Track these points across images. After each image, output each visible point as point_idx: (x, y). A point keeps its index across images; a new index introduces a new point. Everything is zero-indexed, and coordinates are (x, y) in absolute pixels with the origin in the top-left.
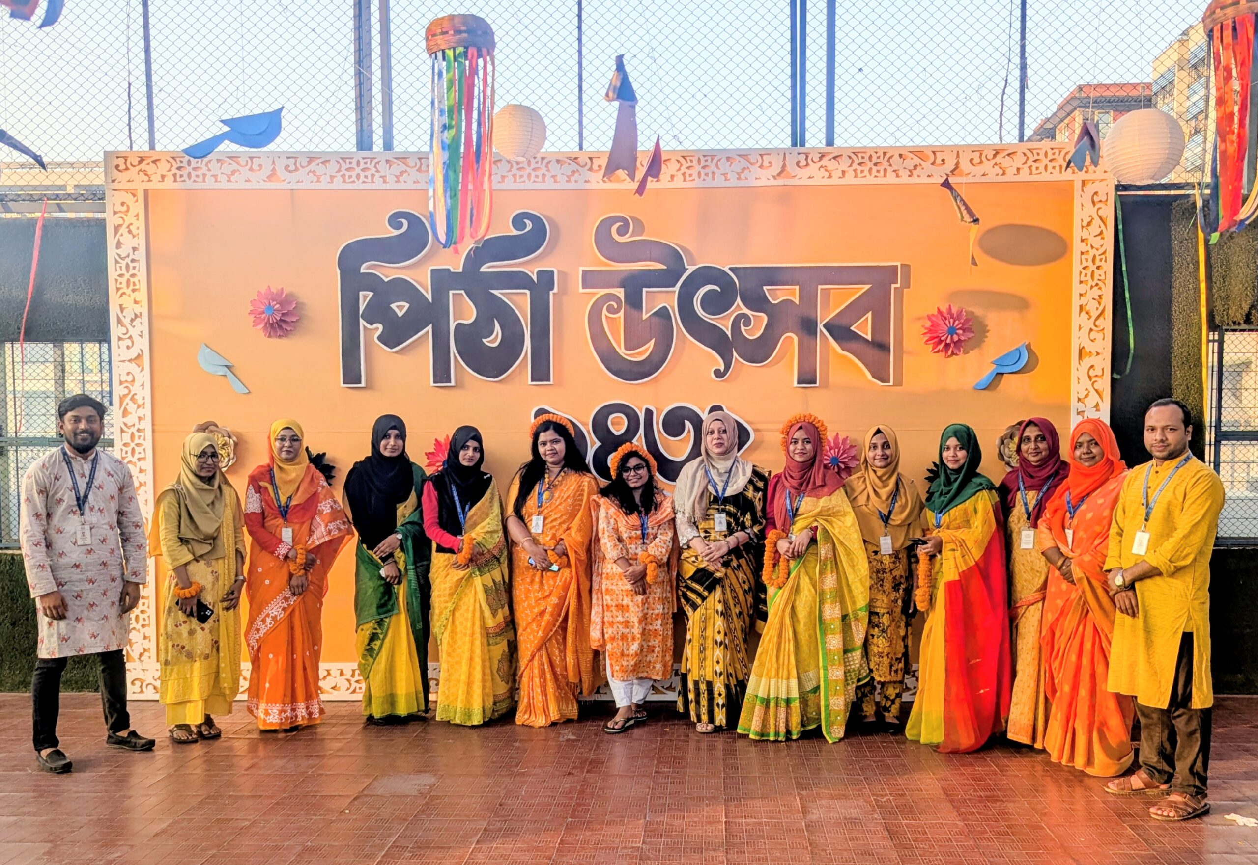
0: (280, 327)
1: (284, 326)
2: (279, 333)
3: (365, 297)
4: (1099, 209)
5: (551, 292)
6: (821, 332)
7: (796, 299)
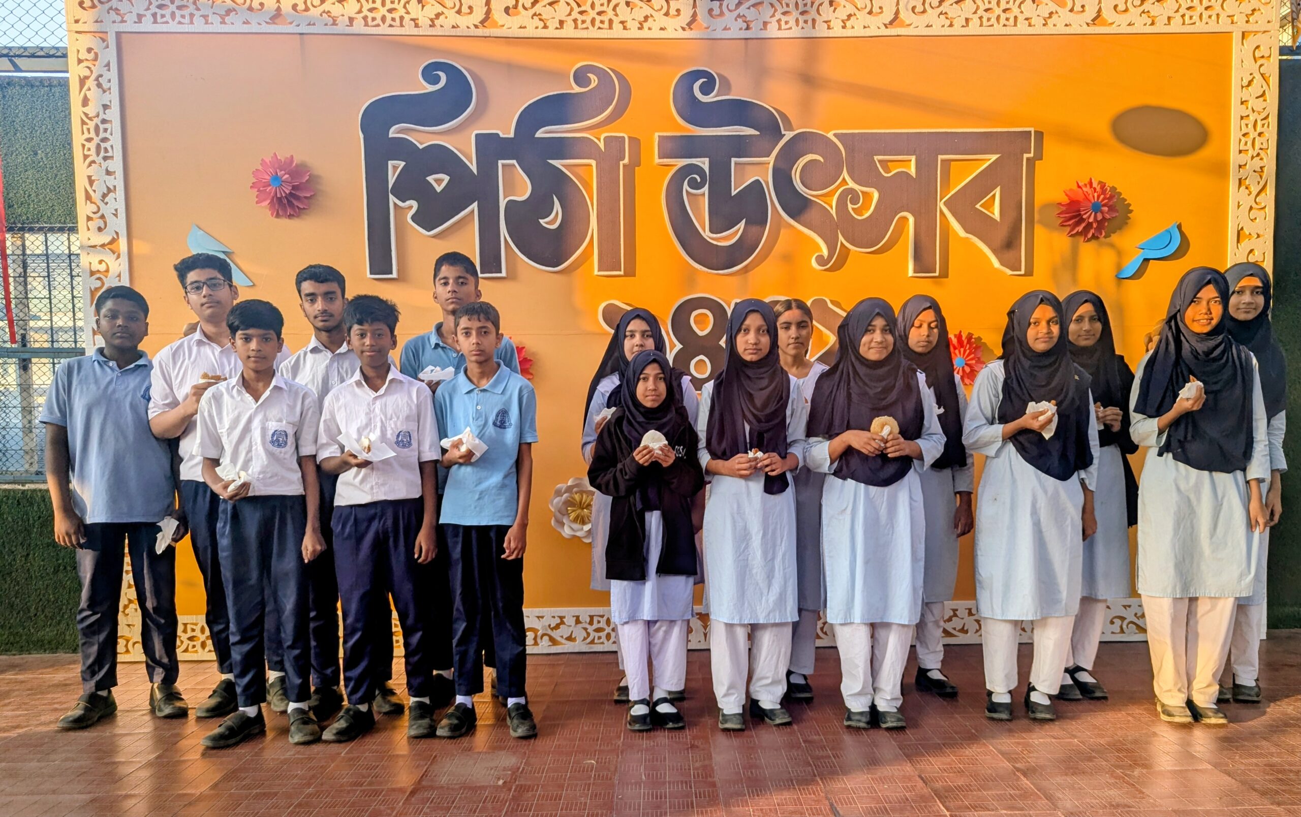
0: (290, 203)
1: (296, 203)
2: (289, 211)
3: (395, 168)
4: (1261, 66)
5: (621, 163)
6: (941, 211)
7: (913, 171)
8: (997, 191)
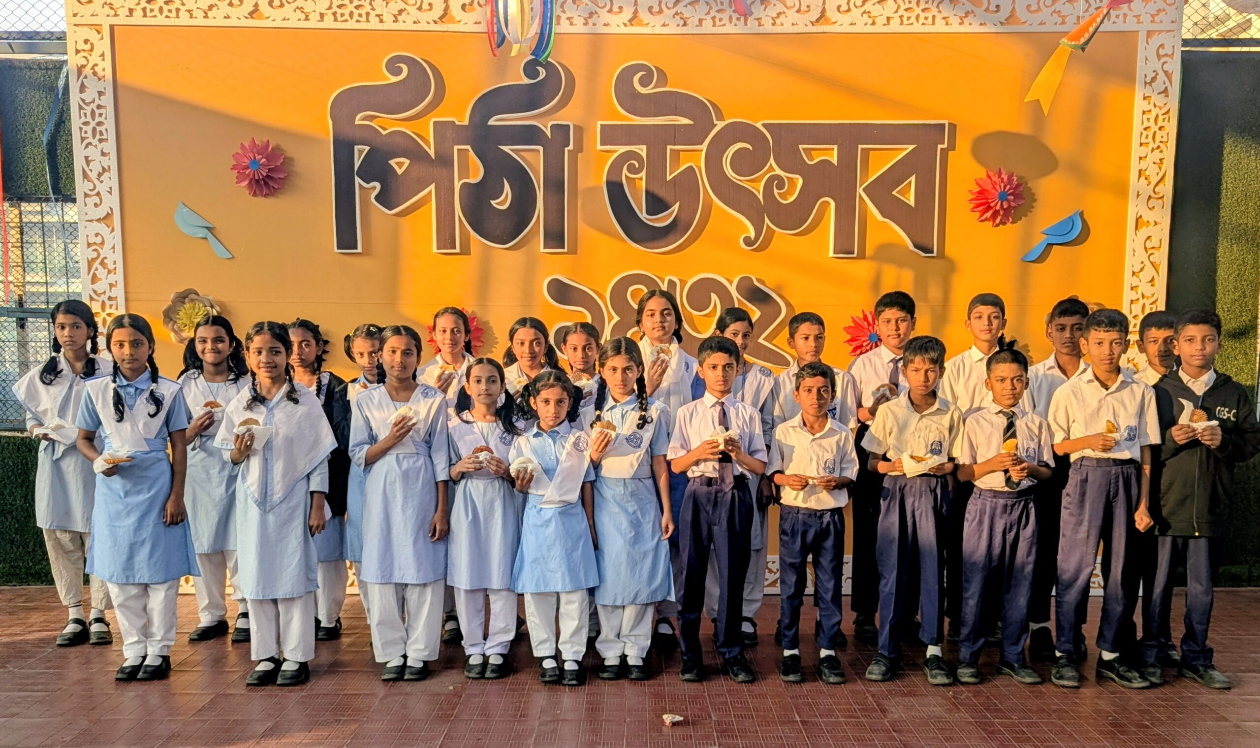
0: (266, 183)
1: (271, 183)
2: (265, 191)
3: (360, 153)
4: (1164, 63)
5: (566, 149)
6: (860, 196)
7: (835, 161)
8: (913, 179)
